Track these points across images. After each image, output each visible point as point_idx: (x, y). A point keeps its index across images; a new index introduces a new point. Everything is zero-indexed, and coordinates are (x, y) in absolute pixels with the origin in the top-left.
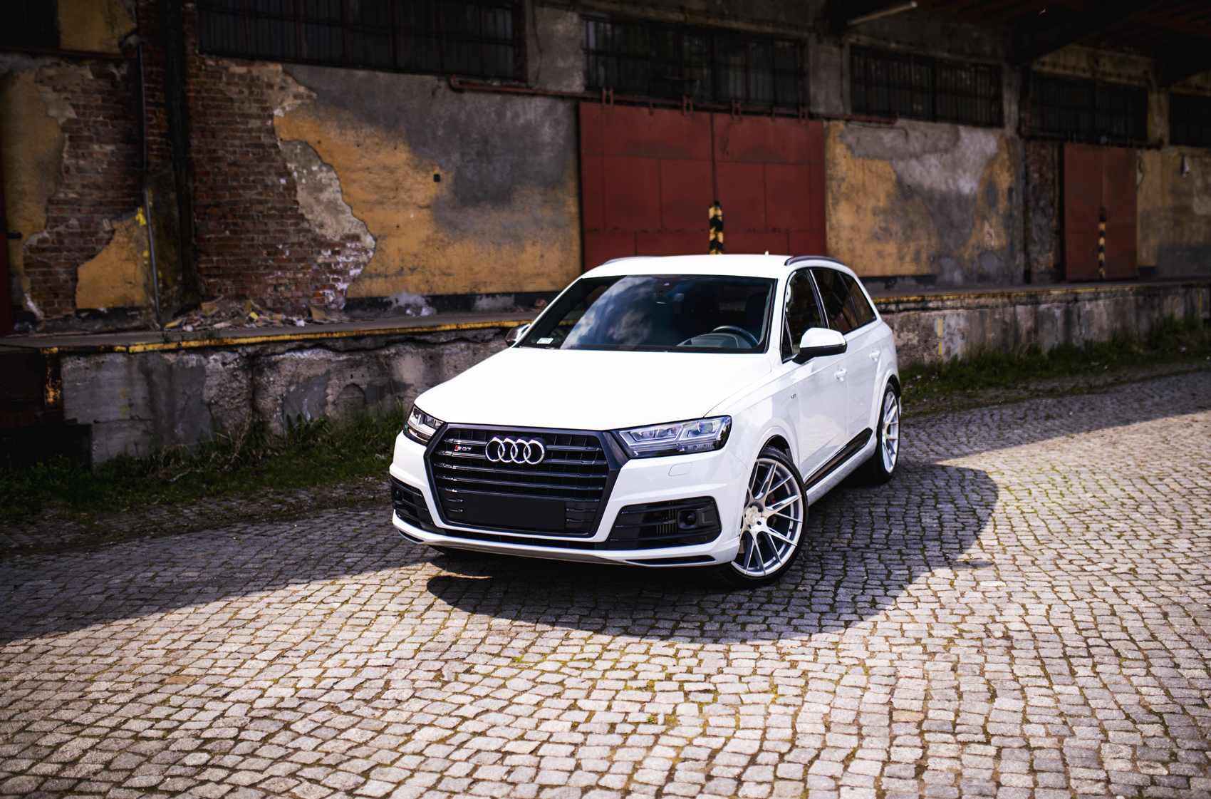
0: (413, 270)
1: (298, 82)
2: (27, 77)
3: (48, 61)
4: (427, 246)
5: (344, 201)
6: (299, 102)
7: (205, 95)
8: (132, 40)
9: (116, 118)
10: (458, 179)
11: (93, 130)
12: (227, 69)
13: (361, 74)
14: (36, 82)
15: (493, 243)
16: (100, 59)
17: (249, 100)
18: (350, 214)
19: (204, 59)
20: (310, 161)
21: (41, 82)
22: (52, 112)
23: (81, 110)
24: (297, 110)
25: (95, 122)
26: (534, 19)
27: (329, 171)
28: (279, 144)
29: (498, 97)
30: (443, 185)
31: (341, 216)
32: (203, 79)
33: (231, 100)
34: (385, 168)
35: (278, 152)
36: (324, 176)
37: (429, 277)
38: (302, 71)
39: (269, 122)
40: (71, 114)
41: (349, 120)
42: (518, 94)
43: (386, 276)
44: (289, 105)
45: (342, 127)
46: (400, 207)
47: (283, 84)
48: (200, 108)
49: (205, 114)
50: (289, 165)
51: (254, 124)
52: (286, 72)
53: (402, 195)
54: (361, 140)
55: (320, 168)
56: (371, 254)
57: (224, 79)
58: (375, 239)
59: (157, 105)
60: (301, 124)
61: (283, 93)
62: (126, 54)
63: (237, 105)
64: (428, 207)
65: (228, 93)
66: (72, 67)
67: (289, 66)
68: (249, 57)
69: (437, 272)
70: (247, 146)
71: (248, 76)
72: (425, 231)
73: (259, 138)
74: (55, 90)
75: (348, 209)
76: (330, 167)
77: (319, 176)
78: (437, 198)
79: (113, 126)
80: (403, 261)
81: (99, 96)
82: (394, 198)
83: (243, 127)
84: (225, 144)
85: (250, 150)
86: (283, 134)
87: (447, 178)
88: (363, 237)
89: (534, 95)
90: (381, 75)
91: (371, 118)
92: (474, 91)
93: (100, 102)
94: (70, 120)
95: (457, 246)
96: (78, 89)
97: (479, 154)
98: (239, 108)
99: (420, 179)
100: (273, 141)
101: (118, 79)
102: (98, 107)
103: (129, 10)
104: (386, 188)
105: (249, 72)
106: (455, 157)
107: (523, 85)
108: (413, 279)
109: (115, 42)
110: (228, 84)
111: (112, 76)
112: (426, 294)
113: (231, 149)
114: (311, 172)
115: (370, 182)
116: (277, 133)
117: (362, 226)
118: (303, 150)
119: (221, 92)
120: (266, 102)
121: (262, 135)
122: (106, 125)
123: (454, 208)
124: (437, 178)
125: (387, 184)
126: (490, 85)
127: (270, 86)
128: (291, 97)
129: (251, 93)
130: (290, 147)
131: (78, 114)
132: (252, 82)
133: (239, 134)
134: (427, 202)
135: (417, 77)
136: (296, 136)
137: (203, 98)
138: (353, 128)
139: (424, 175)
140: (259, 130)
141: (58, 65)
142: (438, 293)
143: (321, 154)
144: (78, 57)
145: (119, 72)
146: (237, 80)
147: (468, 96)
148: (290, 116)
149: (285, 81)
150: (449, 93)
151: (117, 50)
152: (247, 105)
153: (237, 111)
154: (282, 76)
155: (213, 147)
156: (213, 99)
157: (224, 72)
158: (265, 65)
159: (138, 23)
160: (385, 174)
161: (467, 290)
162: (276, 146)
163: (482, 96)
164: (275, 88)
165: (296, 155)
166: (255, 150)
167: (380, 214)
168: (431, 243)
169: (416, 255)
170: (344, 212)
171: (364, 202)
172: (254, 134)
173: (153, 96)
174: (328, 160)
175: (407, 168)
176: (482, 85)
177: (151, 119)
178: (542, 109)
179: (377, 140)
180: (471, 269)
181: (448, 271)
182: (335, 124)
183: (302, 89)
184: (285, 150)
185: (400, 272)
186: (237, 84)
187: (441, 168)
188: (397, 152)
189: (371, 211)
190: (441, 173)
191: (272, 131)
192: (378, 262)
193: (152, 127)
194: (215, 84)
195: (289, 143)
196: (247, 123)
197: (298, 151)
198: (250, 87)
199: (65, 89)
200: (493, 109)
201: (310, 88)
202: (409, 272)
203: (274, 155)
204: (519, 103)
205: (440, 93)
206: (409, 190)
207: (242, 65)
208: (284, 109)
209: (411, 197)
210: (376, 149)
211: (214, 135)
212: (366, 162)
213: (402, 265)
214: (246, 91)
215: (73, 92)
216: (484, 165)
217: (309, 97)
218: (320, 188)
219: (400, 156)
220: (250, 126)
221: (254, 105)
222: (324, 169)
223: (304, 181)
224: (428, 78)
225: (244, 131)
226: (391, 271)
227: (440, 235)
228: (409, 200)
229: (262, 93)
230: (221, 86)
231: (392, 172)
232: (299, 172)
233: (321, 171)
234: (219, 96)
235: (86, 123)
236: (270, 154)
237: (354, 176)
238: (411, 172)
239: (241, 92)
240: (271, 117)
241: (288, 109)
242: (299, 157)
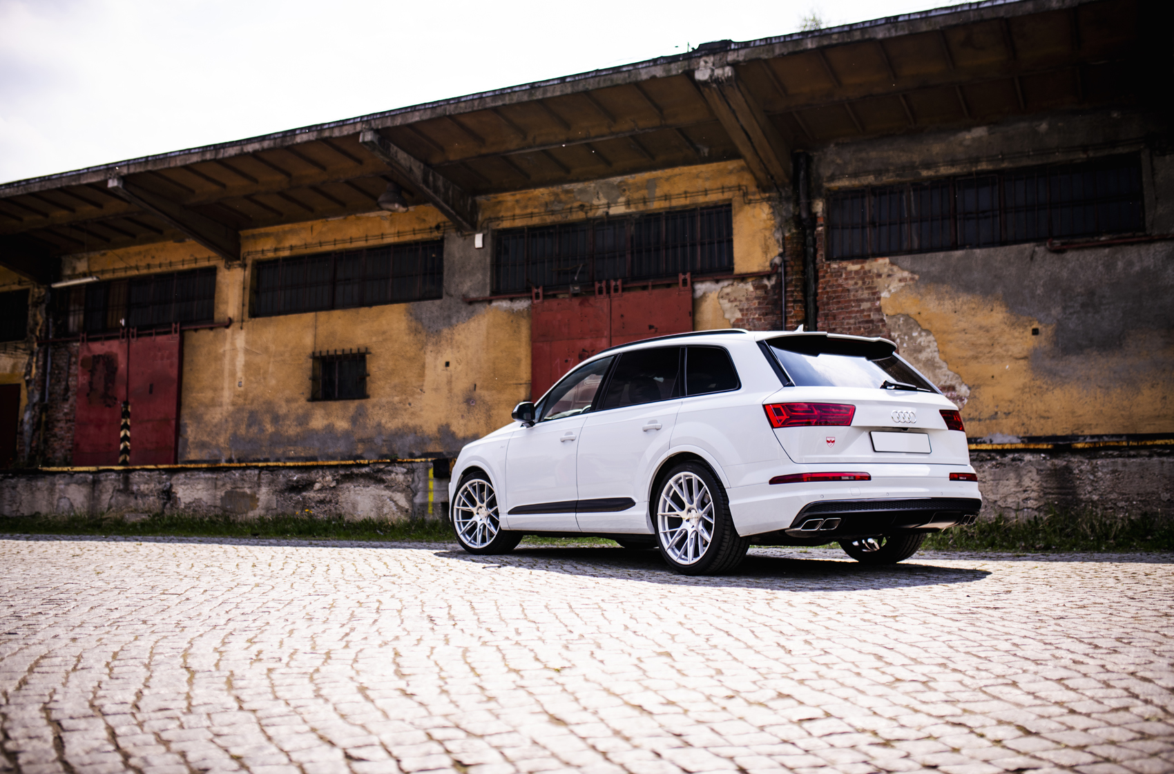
0: (1008, 414)
1: (903, 269)
2: (713, 296)
3: (726, 283)
4: (1023, 393)
5: (940, 358)
6: (903, 284)
7: (828, 289)
8: (777, 260)
9: (767, 314)
10: (1060, 328)
11: (751, 324)
12: (845, 268)
13: (959, 253)
14: (718, 298)
15: (1100, 387)
16: (758, 276)
17: (862, 289)
18: (946, 369)
19: (829, 264)
20: (911, 329)
21: (722, 297)
22: (727, 316)
23: (745, 312)
24: (901, 291)
25: (753, 319)
26: (1153, 169)
27: (927, 335)
28: (885, 318)
29: (1107, 251)
30: (1042, 337)
31: (937, 371)
32: (827, 279)
33: (848, 290)
34: (981, 328)
35: (884, 325)
36: (923, 340)
37: (1025, 420)
38: (906, 260)
39: (878, 303)
40: (739, 315)
41: (947, 292)
42: (1132, 244)
43: (980, 420)
44: (894, 288)
45: (940, 299)
46: (995, 360)
47: (890, 273)
48: (825, 299)
49: (828, 304)
50: (893, 334)
51: (865, 305)
52: (892, 263)
53: (998, 350)
54: (958, 307)
55: (920, 333)
56: (966, 401)
57: (844, 276)
58: (969, 388)
59: (795, 302)
60: (904, 301)
61: (890, 279)
62: (774, 270)
63: (852, 293)
64: (1025, 358)
65: (846, 286)
66: (741, 285)
67: (894, 258)
68: (863, 257)
69: (1033, 416)
70: (859, 323)
71: (862, 271)
72: (1021, 380)
73: (869, 316)
74: (730, 301)
75: (944, 365)
76: (928, 332)
77: (919, 340)
78: (1035, 349)
79: (765, 320)
80: (997, 406)
81: (756, 301)
82: (990, 352)
83: (856, 309)
84: (842, 323)
85: (862, 326)
86: (888, 311)
87: (1047, 331)
88: (958, 387)
89: (1151, 240)
90: (977, 251)
91: (969, 288)
92: (1078, 249)
93: (757, 305)
94: (738, 320)
95: (1058, 392)
96: (743, 299)
97: (1083, 306)
98: (854, 295)
99: (1017, 334)
100: (880, 317)
101: (769, 288)
102: (755, 309)
103: (778, 241)
104: (981, 345)
105: (862, 268)
106: (1056, 311)
107: (1141, 234)
108: (1011, 422)
109: (768, 264)
110: (846, 279)
111: (766, 286)
112: (1021, 435)
113: (847, 327)
114: (911, 338)
115: (965, 341)
116: (883, 310)
117: (957, 378)
118: (905, 321)
119: (841, 285)
120: (876, 288)
121: (872, 314)
122: (760, 319)
123: (1054, 357)
124: (1035, 332)
125: (983, 341)
126: (1098, 241)
127: (879, 275)
128: (897, 281)
129: (864, 283)
130: (895, 320)
131: (743, 315)
132: (864, 275)
133: (853, 315)
134: (1025, 354)
135: (1015, 247)
136: (899, 311)
137: (828, 292)
138: (950, 298)
139: (1021, 330)
140: (870, 310)
141: (732, 285)
142: (1034, 434)
143: (920, 322)
144: (743, 278)
145: (768, 283)
146: (853, 275)
147: (1070, 255)
148: (895, 296)
149: (892, 270)
150: (1049, 256)
151: (769, 269)
152: (860, 292)
153: (852, 298)
154: (890, 267)
155: (833, 327)
156: (835, 292)
157: (844, 271)
158: (876, 261)
159: (784, 248)
160: (981, 333)
161: (1068, 432)
162: (882, 320)
163: (1087, 252)
164: (883, 276)
165: (899, 326)
166: (866, 325)
167: (975, 367)
168: (1027, 390)
169: (1011, 401)
170: (940, 368)
171: (959, 358)
172: (865, 313)
173: (792, 296)
174: (927, 326)
175: (1003, 326)
176: (1087, 242)
177: (791, 312)
178: (1163, 253)
179: (974, 306)
180: (1073, 412)
181: (1046, 414)
182: (935, 297)
183: (906, 274)
184: (890, 323)
185: (995, 416)
186: (853, 278)
187: (1040, 322)
188: (994, 313)
189: (966, 365)
190: (1040, 327)
191: (879, 310)
192: (971, 407)
193: (792, 317)
194: (837, 280)
195: (893, 316)
196: (860, 306)
197: (901, 322)
198: (863, 279)
199: (735, 300)
200: (1100, 262)
201: (913, 272)
202: (1004, 416)
203: (881, 327)
204: (1132, 253)
205: (1038, 258)
206: (1005, 345)
207: (857, 263)
208: (890, 291)
209: (1007, 351)
210: (973, 313)
211: (834, 317)
212: (963, 325)
213: (996, 410)
214: (860, 283)
215: (740, 301)
216: (1090, 315)
217: (912, 279)
218: (920, 350)
219: (997, 316)
220: (862, 308)
221: (866, 292)
222: (924, 334)
223: (905, 345)
224: (1027, 245)
225: (858, 312)
226: (985, 415)
227: (1038, 383)
228: (1005, 353)
229: (873, 282)
230: (840, 281)
231: (988, 331)
232: (901, 339)
233: (921, 336)
234: (840, 289)
235: (748, 320)
236: (878, 327)
237: (950, 337)
238: (1007, 329)
239: (856, 283)
240: (879, 299)
241: (893, 291)
242: (901, 327)
